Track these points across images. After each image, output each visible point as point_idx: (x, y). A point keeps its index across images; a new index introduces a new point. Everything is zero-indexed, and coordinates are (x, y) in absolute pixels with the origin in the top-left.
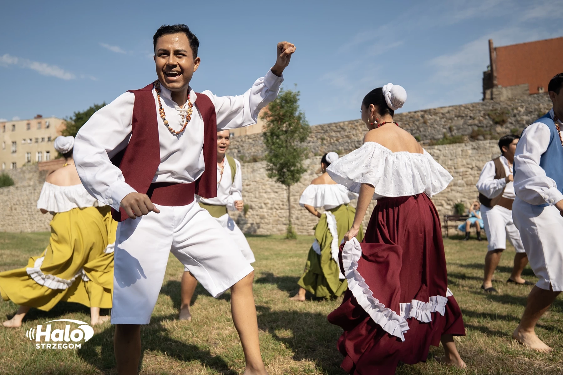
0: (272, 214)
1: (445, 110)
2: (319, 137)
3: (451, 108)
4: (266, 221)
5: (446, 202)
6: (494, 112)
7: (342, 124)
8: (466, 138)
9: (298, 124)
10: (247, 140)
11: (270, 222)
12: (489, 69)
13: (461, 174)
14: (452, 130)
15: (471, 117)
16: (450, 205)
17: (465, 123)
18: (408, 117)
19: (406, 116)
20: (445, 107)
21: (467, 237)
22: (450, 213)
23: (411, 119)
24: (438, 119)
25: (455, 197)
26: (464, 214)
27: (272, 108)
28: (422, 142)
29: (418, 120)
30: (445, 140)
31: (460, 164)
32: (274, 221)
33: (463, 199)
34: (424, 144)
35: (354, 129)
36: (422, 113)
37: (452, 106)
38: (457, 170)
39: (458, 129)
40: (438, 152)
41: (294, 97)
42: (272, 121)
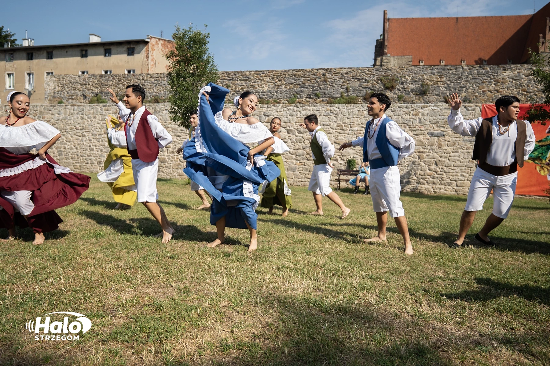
0: (173, 158)
1: (344, 71)
2: (224, 83)
3: (349, 70)
4: (167, 164)
5: (340, 157)
6: (386, 77)
7: (248, 73)
8: (360, 99)
9: (205, 68)
10: (149, 79)
11: (170, 166)
12: (382, 38)
13: (356, 133)
14: (349, 90)
15: (366, 80)
16: (343, 160)
17: (360, 85)
18: (310, 73)
19: (309, 72)
20: (344, 68)
21: (357, 190)
22: (343, 168)
23: (313, 76)
24: (338, 79)
25: (349, 153)
26: (355, 169)
27: (179, 48)
28: (321, 99)
29: (319, 78)
30: (342, 99)
31: (355, 123)
32: (175, 165)
33: (356, 156)
34: (323, 101)
35: (259, 79)
36: (324, 71)
37: (351, 68)
38: (352, 129)
39: (354, 90)
40: (337, 109)
41: (203, 38)
42: (179, 62)
